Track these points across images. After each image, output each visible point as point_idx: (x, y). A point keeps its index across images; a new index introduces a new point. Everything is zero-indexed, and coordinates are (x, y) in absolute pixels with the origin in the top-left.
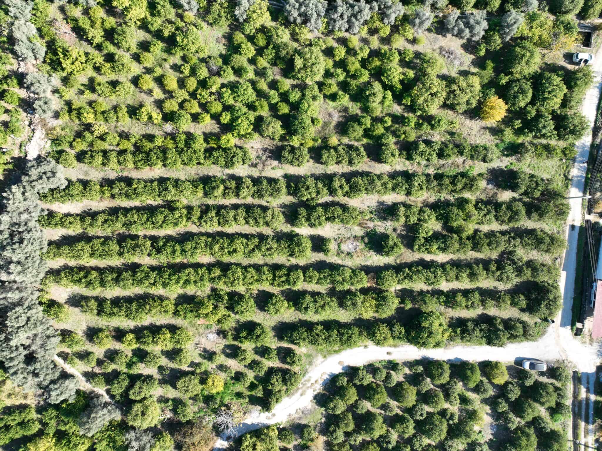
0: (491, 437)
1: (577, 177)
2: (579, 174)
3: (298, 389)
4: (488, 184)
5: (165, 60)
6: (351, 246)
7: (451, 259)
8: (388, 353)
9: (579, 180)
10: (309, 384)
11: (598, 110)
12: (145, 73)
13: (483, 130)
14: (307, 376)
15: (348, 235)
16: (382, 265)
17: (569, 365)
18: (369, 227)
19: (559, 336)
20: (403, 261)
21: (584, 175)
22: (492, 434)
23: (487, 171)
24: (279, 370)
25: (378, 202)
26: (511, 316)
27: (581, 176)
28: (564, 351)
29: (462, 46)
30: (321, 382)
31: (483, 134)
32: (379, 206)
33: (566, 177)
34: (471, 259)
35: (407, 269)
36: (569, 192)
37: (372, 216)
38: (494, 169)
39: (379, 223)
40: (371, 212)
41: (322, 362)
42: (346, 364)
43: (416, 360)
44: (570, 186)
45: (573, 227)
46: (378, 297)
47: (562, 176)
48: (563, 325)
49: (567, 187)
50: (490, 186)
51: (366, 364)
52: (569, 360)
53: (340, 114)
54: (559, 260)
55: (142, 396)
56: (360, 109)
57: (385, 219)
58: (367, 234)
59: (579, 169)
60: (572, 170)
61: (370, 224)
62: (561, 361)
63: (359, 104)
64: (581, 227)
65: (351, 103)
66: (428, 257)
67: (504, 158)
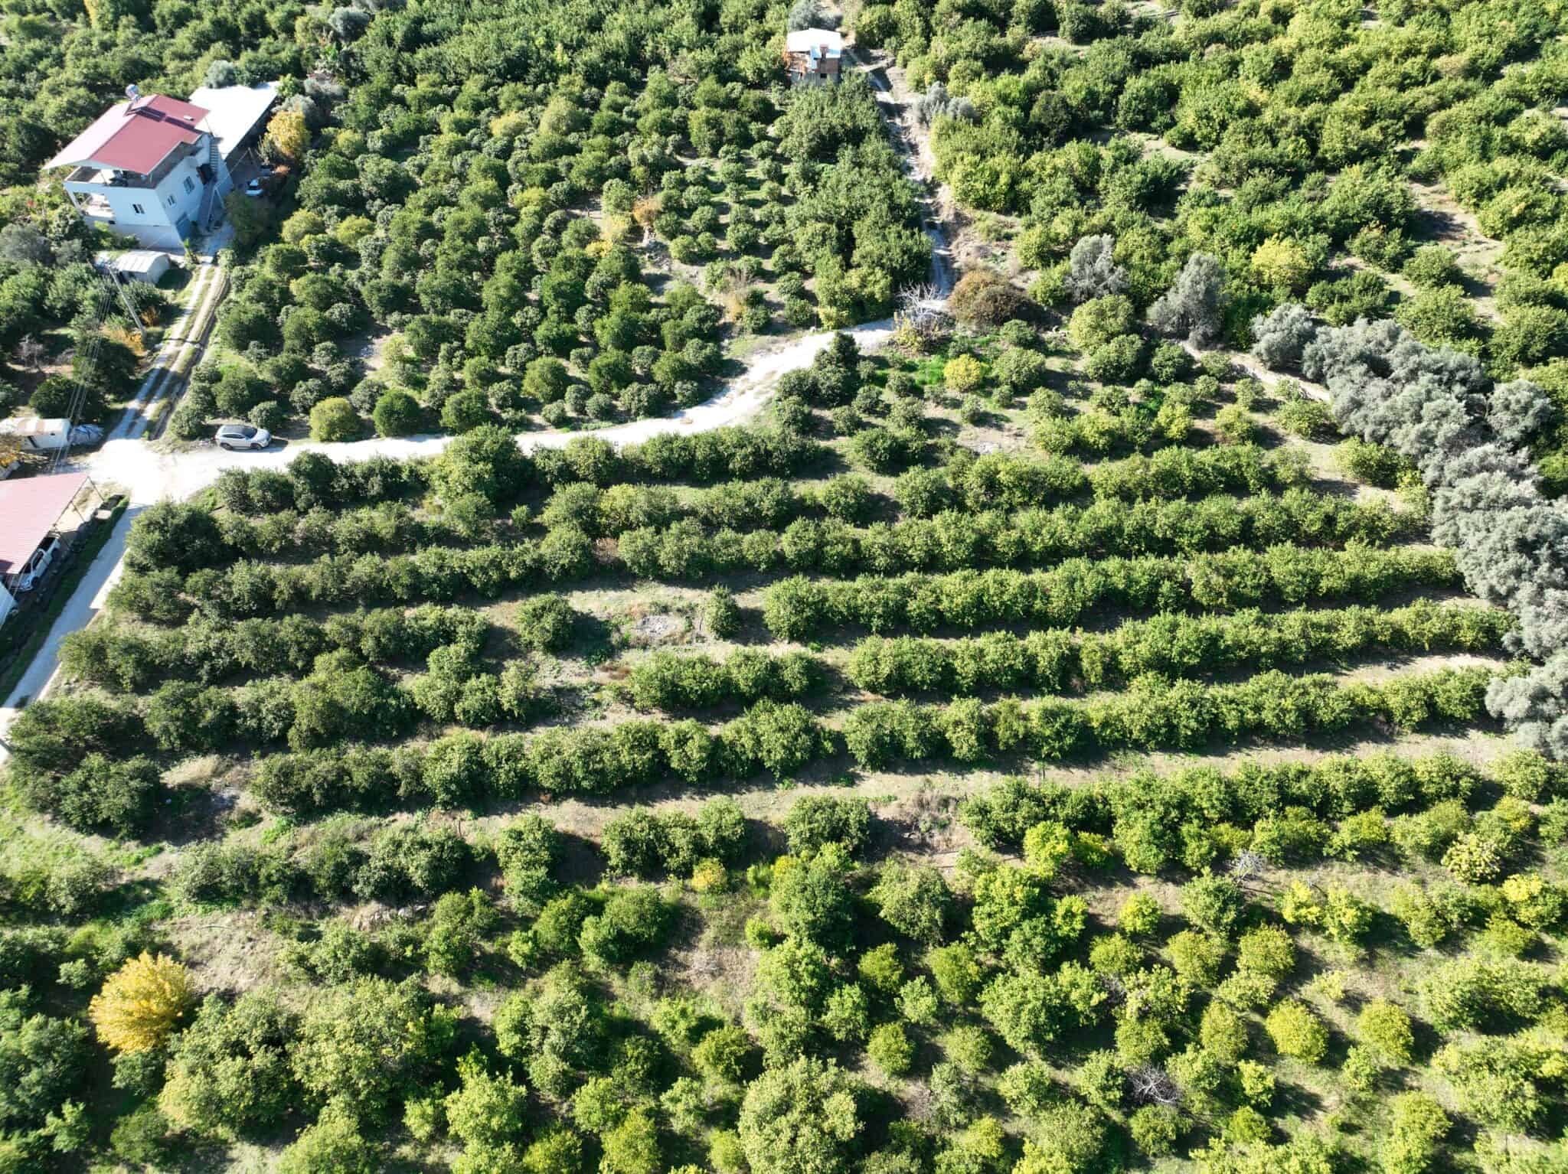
0: (375, 340)
4: (233, 798)
5: (1347, 1128)
6: (658, 626)
10: (758, 388)
12: (1404, 1071)
13: (198, 956)
14: (763, 399)
15: (665, 649)
18: (606, 670)
20: (520, 602)
22: (372, 344)
24: (825, 404)
28: (163, 467)
30: (732, 393)
31: (202, 946)
35: (513, 574)
37: (596, 696)
38: (201, 841)
39: (576, 682)
40: (597, 704)
41: (728, 421)
42: (676, 420)
45: (21, 704)
46: (592, 517)
50: (228, 793)
51: (630, 423)
52: (158, 455)
53: (682, 975)
55: (1114, 344)
56: (613, 998)
57: (558, 691)
58: (612, 652)
61: (600, 676)
62: (179, 452)
63: (617, 1012)
65: (642, 1017)
67: (156, 877)
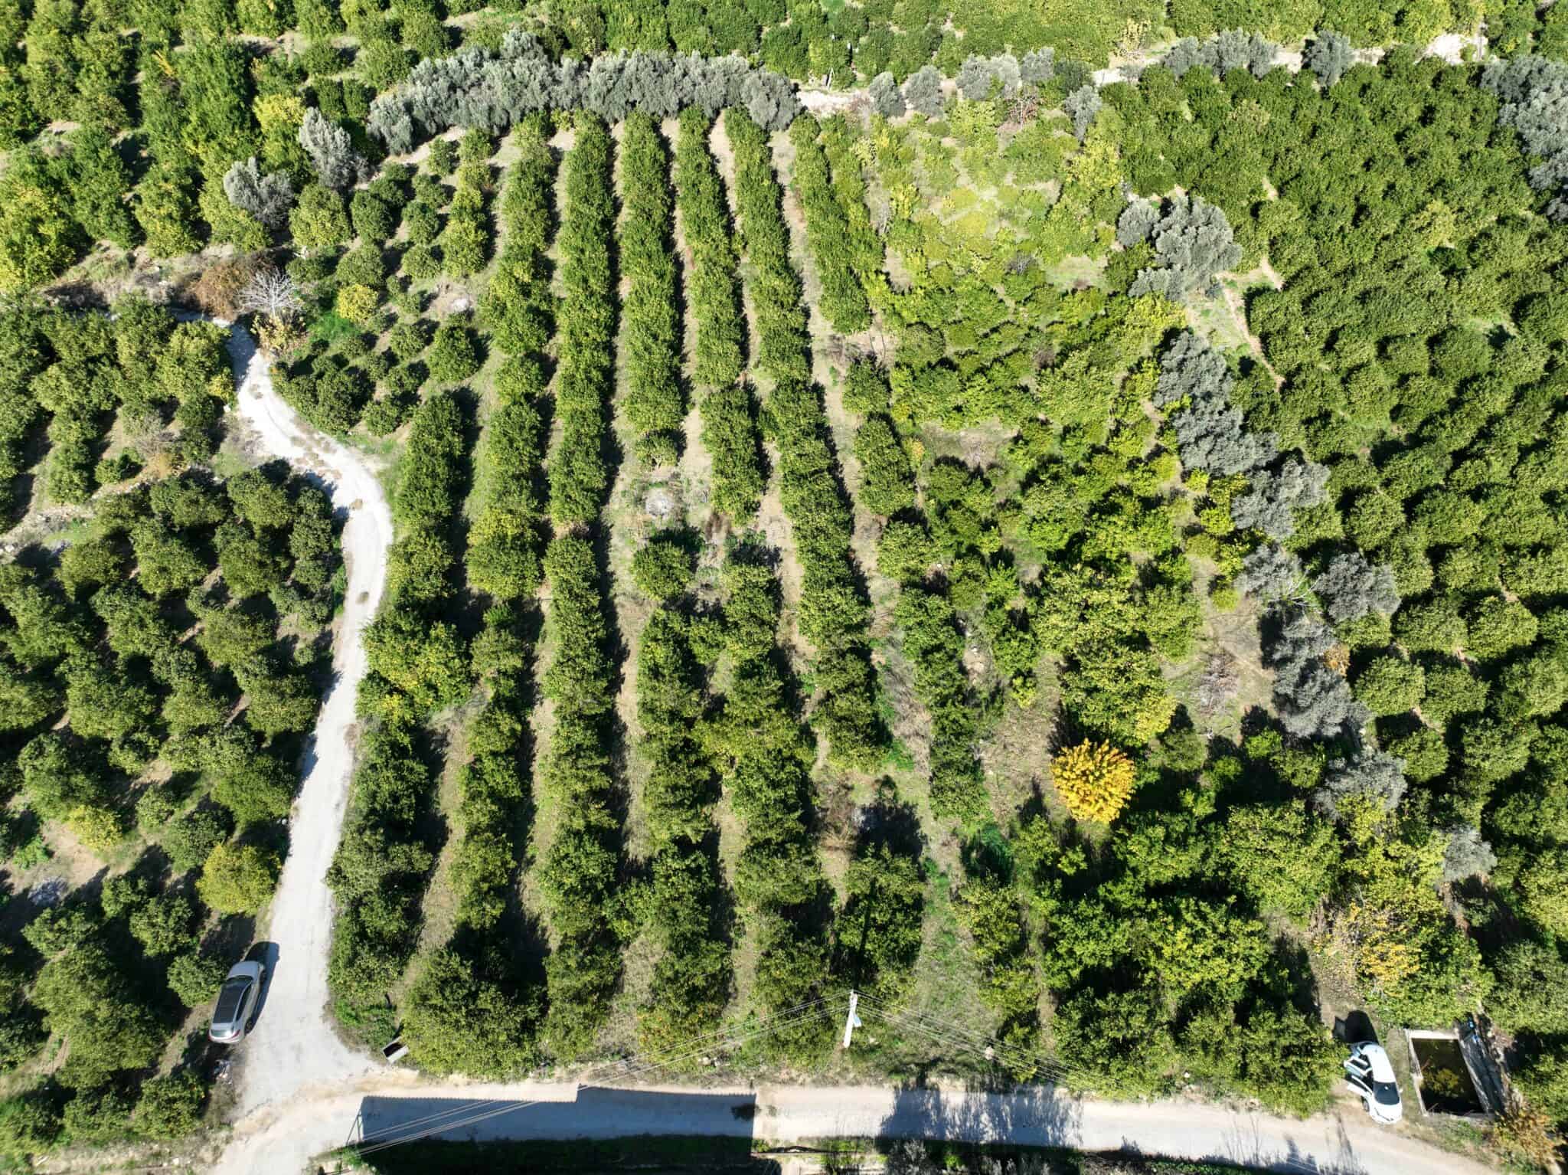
0: (18, 890)
1: (939, 1107)
2: (948, 1114)
3: (310, 433)
4: (864, 810)
6: (660, 504)
7: (625, 728)
8: (365, 596)
9: (926, 1115)
10: (317, 450)
11: (1210, 1162)
13: (1028, 785)
14: (337, 446)
15: (688, 498)
16: (610, 568)
17: (206, 1154)
18: (709, 536)
19: (330, 1095)
20: (619, 610)
21: (949, 1136)
22: (26, 891)
23: (906, 805)
25: (777, 550)
26: (430, 921)
27: (942, 1124)
28: (265, 1125)
29: (1255, 709)
30: (318, 470)
31: (1018, 786)
32: (768, 552)
33: (926, 1067)
34: (626, 782)
36: (880, 1084)
37: (741, 539)
38: (916, 824)
39: (722, 554)
40: (749, 537)
41: (368, 470)
42: (352, 514)
43: (331, 659)
44: (898, 1081)
45: (746, 1110)
47: (933, 1053)
48: (374, 1110)
49: (896, 1071)
50: (859, 818)
51: (344, 553)
52: (228, 1150)
54: (621, 1065)
58: (692, 532)
59: (966, 1109)
60: (960, 1084)
61: (717, 538)
62: (232, 1113)
64: (747, 1142)
66: (631, 669)
67: (957, 851)
